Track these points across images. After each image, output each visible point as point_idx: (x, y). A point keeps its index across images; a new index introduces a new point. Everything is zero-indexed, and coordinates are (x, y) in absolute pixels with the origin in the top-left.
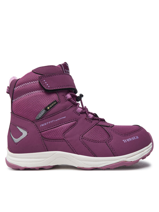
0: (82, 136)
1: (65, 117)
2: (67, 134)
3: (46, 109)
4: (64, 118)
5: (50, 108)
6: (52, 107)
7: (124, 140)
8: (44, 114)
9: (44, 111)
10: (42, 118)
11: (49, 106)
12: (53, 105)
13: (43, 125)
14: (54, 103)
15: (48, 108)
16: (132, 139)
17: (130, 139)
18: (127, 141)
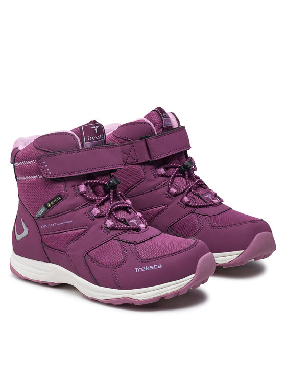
0: (87, 253)
1: (71, 221)
2: (70, 246)
3: (46, 206)
4: (69, 222)
5: (52, 206)
6: (54, 205)
7: (137, 269)
8: (44, 212)
9: (44, 208)
10: (42, 216)
11: (50, 202)
12: (55, 201)
13: (44, 227)
14: (58, 199)
15: (49, 205)
16: (149, 268)
17: (147, 268)
18: (140, 269)
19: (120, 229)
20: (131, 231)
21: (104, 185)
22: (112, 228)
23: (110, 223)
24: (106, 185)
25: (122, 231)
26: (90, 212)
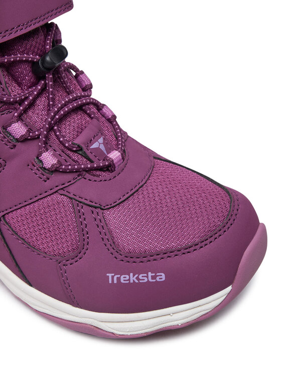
0: (4, 216)
7: (110, 275)
16: (138, 278)
17: (133, 278)
18: (119, 279)
19: (71, 172)
20: (94, 172)
21: (33, 64)
22: (55, 170)
23: (49, 159)
24: (37, 62)
25: (75, 175)
26: (5, 128)
